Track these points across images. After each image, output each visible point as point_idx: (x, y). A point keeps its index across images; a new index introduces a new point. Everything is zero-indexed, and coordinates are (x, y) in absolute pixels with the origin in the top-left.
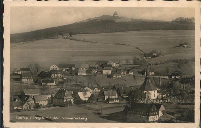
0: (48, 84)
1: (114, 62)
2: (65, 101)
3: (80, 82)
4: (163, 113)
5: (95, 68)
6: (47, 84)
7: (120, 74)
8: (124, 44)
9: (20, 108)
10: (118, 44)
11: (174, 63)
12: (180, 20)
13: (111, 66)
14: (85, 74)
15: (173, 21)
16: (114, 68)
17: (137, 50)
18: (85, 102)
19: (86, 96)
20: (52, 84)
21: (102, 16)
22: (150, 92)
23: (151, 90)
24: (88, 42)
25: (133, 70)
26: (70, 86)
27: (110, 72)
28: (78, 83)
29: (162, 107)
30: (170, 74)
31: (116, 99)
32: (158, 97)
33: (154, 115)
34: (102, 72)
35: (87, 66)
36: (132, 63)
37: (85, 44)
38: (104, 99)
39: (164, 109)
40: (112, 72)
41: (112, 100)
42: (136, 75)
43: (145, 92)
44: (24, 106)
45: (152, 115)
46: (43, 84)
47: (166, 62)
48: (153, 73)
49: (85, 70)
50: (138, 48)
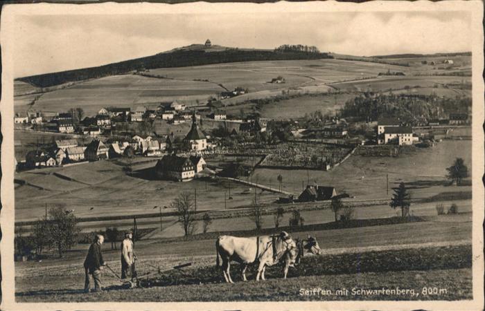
0: (92, 133)
1: (179, 104)
2: (98, 154)
3: (132, 130)
4: (203, 168)
5: (153, 112)
6: (89, 133)
7: (183, 119)
8: (206, 81)
9: (43, 164)
10: (199, 80)
11: (251, 104)
12: (284, 48)
13: (174, 109)
14: (140, 120)
15: (276, 50)
16: (177, 111)
17: (219, 87)
18: (119, 156)
19: (122, 148)
20: (96, 133)
21: (192, 45)
22: (197, 141)
23: (199, 139)
24: (162, 78)
25: (201, 113)
26: (119, 134)
27: (171, 116)
28: (129, 131)
29: (202, 160)
30: (245, 117)
31: (156, 151)
32: (207, 147)
33: (188, 170)
34: (162, 116)
35: (144, 110)
36: (205, 104)
37: (160, 81)
38: (142, 150)
39: (204, 163)
40: (175, 116)
41: (152, 151)
42: (203, 119)
43: (191, 141)
44: (48, 162)
45: (186, 171)
46: (85, 133)
47: (243, 103)
48: (225, 117)
49: (141, 114)
50: (221, 85)
